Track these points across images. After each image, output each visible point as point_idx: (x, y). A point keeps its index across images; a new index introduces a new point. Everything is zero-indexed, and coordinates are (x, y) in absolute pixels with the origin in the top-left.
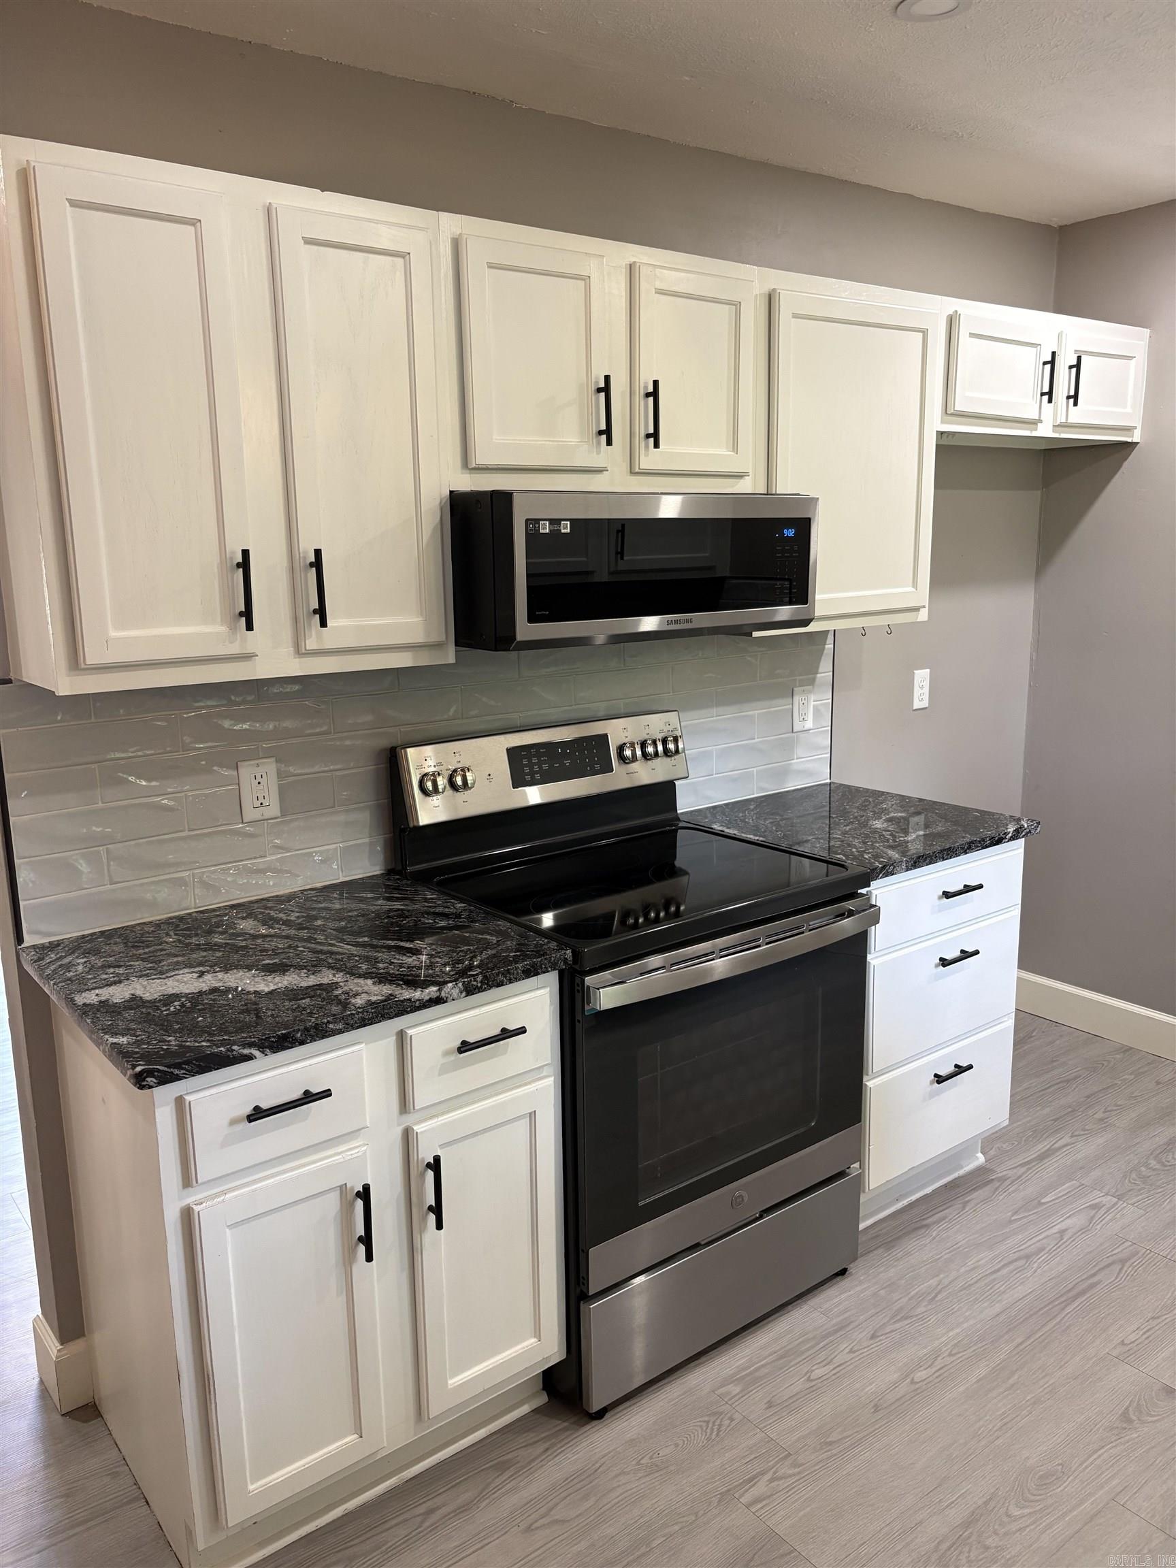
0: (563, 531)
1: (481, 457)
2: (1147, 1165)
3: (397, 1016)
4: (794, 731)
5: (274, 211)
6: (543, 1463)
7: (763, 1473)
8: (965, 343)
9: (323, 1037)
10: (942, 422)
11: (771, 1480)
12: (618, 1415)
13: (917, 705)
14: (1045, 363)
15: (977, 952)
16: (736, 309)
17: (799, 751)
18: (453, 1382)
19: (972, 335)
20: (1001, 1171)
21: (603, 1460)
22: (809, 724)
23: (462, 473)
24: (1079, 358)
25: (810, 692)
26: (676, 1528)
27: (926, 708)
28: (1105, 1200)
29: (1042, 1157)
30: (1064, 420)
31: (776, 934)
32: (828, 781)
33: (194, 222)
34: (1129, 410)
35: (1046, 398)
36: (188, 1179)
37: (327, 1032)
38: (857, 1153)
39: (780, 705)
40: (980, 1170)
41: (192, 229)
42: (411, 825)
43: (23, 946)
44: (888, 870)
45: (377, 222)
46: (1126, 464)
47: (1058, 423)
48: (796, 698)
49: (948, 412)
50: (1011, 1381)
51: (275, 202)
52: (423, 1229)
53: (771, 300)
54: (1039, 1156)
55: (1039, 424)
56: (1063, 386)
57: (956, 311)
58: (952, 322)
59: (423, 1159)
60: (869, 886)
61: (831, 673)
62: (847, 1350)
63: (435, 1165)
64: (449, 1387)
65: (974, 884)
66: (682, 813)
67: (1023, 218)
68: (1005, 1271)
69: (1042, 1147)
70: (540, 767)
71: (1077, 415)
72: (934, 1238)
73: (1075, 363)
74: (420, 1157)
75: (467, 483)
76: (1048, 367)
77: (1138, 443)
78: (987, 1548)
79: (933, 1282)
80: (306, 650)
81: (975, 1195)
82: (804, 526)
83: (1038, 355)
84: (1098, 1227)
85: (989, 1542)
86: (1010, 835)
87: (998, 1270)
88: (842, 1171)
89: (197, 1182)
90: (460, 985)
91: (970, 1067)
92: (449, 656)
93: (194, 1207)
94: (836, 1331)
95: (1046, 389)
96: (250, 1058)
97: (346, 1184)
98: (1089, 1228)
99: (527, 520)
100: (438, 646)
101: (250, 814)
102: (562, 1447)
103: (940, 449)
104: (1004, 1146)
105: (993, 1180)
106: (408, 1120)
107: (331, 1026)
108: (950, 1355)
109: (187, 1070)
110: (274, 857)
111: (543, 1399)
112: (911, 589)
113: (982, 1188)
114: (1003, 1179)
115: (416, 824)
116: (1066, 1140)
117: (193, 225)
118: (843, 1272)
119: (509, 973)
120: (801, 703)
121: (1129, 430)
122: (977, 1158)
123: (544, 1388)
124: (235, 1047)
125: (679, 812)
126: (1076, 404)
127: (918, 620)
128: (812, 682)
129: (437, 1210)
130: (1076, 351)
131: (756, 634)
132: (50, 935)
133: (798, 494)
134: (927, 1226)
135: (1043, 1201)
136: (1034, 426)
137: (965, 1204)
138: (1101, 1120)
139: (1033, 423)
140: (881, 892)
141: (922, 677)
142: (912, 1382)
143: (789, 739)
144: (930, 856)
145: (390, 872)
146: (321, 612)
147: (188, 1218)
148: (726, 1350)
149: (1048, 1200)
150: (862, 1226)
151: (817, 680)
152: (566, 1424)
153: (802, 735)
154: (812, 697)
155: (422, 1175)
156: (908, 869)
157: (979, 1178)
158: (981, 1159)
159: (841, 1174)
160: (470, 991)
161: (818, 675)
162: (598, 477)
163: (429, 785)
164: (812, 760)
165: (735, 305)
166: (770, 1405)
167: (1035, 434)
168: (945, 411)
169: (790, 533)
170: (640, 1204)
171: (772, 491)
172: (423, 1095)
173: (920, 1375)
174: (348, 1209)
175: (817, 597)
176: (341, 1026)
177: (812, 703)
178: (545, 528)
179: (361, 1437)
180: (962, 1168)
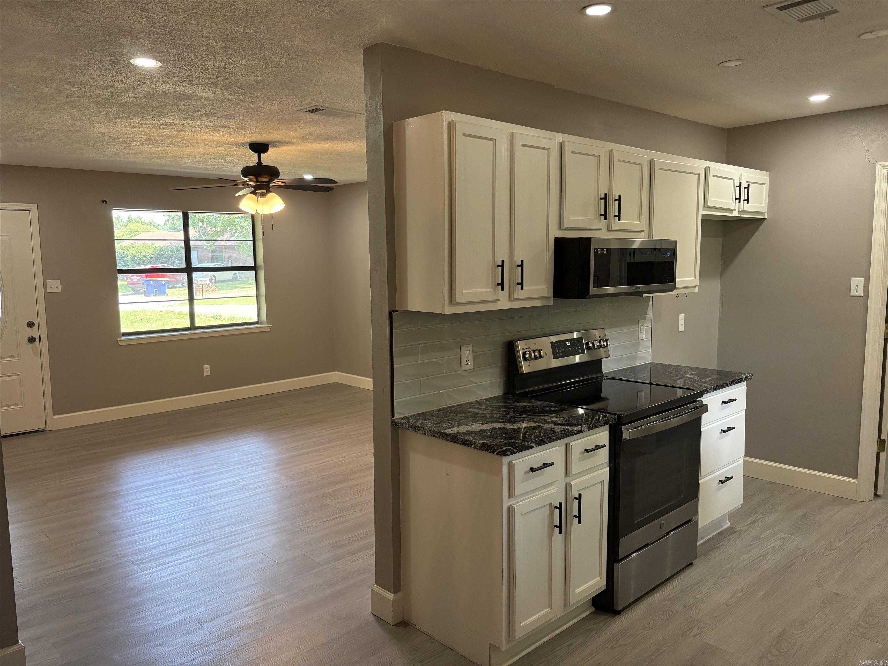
0: (604, 253)
1: (567, 224)
2: (797, 523)
3: (570, 436)
4: (639, 339)
5: (514, 135)
6: (605, 628)
7: (694, 627)
8: (712, 179)
9: (551, 442)
10: (703, 210)
11: (698, 629)
12: (626, 613)
13: (680, 330)
14: (737, 187)
15: (734, 428)
16: (641, 167)
17: (640, 349)
18: (577, 591)
19: (714, 176)
20: (739, 528)
21: (629, 626)
22: (644, 337)
23: (559, 231)
24: (749, 185)
25: (644, 323)
26: (670, 644)
27: (683, 331)
28: (786, 536)
29: (754, 522)
30: (743, 210)
31: (667, 417)
32: (650, 362)
33: (493, 140)
34: (763, 205)
35: (738, 201)
36: (511, 495)
37: (552, 440)
38: (696, 511)
39: (634, 328)
40: (729, 528)
41: (492, 142)
42: (520, 373)
43: (394, 418)
44: (707, 391)
45: (542, 137)
46: (761, 227)
47: (741, 211)
48: (640, 325)
49: (705, 206)
50: (776, 594)
51: (515, 131)
52: (571, 524)
53: (651, 162)
54: (752, 522)
55: (734, 211)
56: (744, 196)
57: (708, 166)
58: (707, 170)
59: (573, 495)
60: (703, 397)
61: (651, 315)
62: (707, 588)
63: (579, 499)
64: (576, 593)
65: (733, 399)
66: (605, 373)
67: (715, 126)
68: (757, 561)
69: (751, 519)
70: (562, 350)
71: (748, 207)
72: (722, 551)
73: (747, 186)
74: (572, 494)
75: (560, 235)
76: (738, 188)
77: (766, 219)
78: (790, 643)
79: (730, 565)
80: (514, 298)
81: (732, 536)
82: (673, 252)
83: (734, 183)
84: (787, 545)
85: (790, 641)
86: (744, 379)
87: (754, 560)
88: (690, 519)
89: (514, 496)
90: (587, 426)
91: (732, 478)
92: (551, 302)
93: (513, 506)
94: (698, 583)
95: (738, 197)
96: (532, 447)
97: (552, 503)
98: (784, 545)
99: (595, 249)
100: (547, 298)
101: (464, 367)
102: (610, 623)
103: (703, 220)
104: (736, 519)
105: (737, 531)
106: (568, 480)
107: (553, 438)
108: (747, 588)
109: (517, 450)
110: (471, 385)
111: (593, 609)
112: (693, 278)
113: (734, 534)
114: (741, 530)
115: (522, 372)
116: (760, 516)
117: (493, 141)
118: (691, 564)
119: (600, 423)
120: (641, 327)
121: (763, 213)
122: (727, 523)
123: (593, 605)
124: (529, 443)
125: (603, 372)
126: (748, 203)
127: (695, 291)
128: (645, 318)
129: (579, 517)
130: (747, 182)
131: (645, 295)
132: (403, 414)
133: (667, 239)
134: (718, 547)
135: (761, 537)
136: (732, 212)
137: (729, 540)
138: (772, 508)
139: (732, 211)
140: (706, 399)
141: (682, 316)
142: (737, 597)
143: (637, 343)
144: (720, 386)
145: (505, 394)
146: (522, 284)
147: (510, 510)
148: (657, 591)
149: (763, 537)
150: (698, 544)
151: (647, 318)
152: (606, 617)
153: (641, 341)
154: (645, 325)
155: (572, 502)
156: (713, 391)
157: (730, 531)
158: (729, 524)
159: (690, 521)
160: (590, 429)
161: (647, 315)
162: (598, 232)
163: (528, 356)
164: (646, 352)
165: (641, 165)
166: (685, 607)
167: (733, 215)
168: (704, 206)
169: (668, 254)
170: (634, 523)
171: (651, 238)
172: (575, 469)
173: (739, 595)
174: (551, 514)
175: (677, 280)
176: (556, 438)
177: (645, 327)
178: (599, 252)
179: (551, 609)
180: (722, 527)
